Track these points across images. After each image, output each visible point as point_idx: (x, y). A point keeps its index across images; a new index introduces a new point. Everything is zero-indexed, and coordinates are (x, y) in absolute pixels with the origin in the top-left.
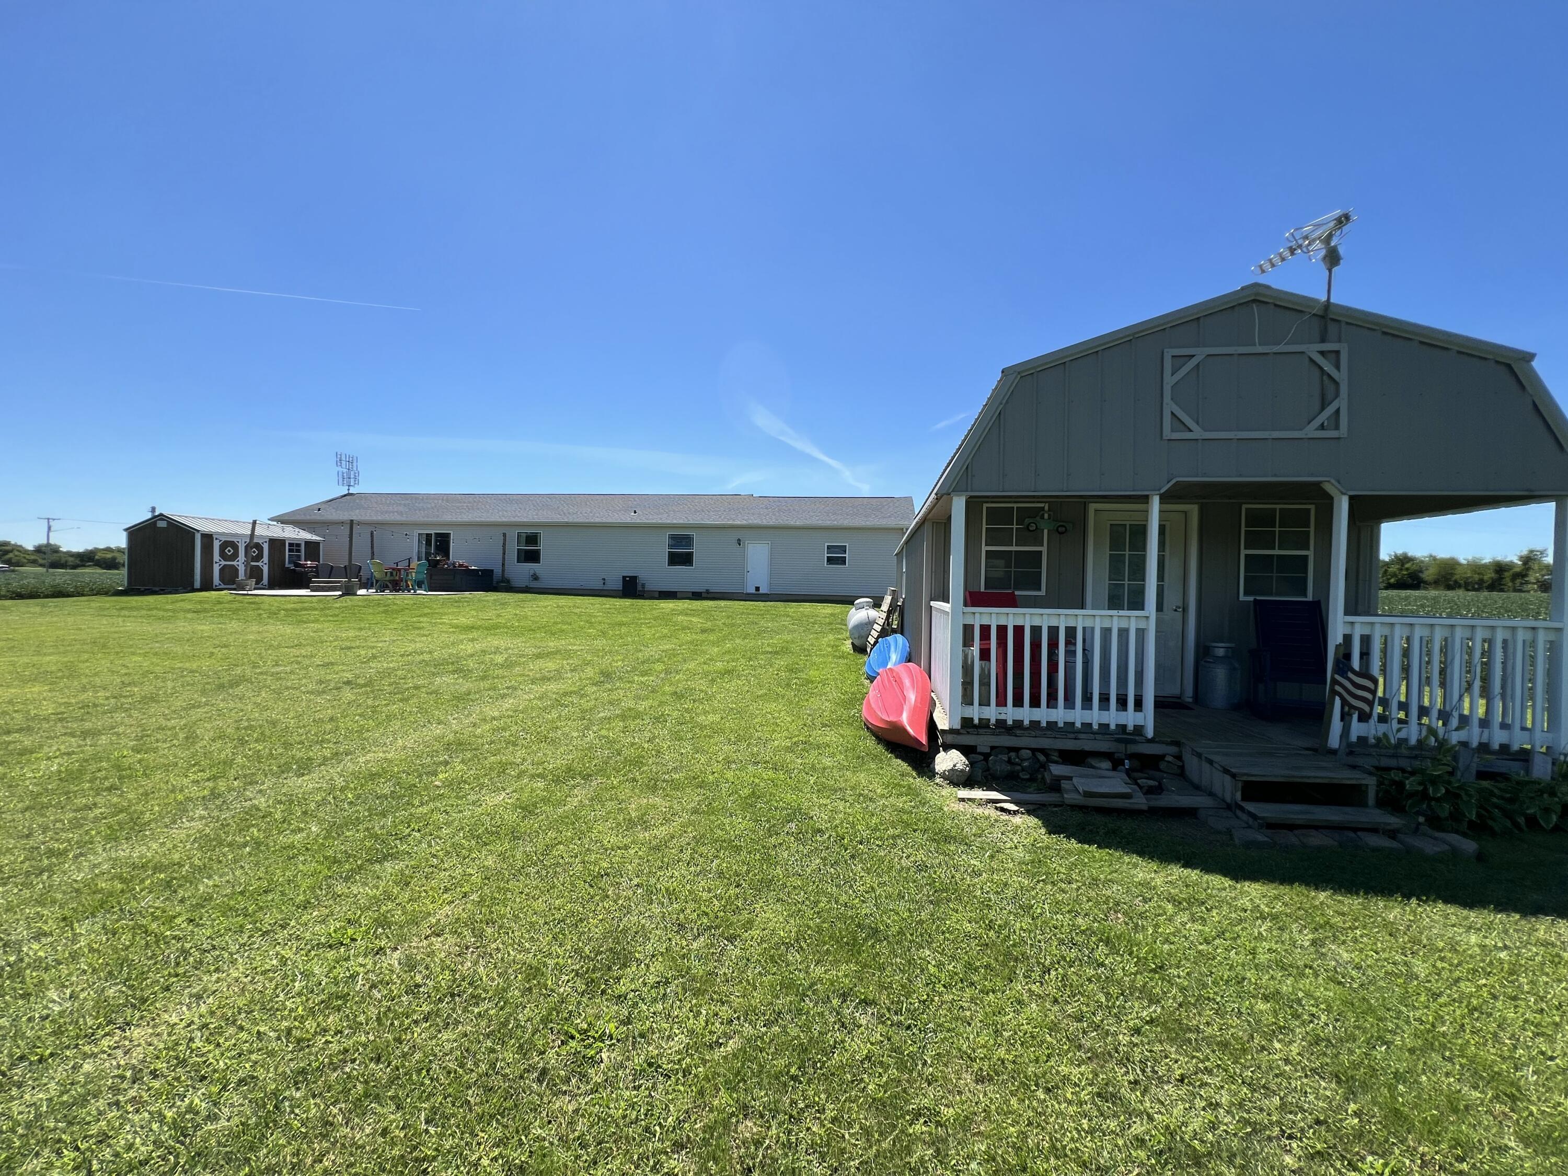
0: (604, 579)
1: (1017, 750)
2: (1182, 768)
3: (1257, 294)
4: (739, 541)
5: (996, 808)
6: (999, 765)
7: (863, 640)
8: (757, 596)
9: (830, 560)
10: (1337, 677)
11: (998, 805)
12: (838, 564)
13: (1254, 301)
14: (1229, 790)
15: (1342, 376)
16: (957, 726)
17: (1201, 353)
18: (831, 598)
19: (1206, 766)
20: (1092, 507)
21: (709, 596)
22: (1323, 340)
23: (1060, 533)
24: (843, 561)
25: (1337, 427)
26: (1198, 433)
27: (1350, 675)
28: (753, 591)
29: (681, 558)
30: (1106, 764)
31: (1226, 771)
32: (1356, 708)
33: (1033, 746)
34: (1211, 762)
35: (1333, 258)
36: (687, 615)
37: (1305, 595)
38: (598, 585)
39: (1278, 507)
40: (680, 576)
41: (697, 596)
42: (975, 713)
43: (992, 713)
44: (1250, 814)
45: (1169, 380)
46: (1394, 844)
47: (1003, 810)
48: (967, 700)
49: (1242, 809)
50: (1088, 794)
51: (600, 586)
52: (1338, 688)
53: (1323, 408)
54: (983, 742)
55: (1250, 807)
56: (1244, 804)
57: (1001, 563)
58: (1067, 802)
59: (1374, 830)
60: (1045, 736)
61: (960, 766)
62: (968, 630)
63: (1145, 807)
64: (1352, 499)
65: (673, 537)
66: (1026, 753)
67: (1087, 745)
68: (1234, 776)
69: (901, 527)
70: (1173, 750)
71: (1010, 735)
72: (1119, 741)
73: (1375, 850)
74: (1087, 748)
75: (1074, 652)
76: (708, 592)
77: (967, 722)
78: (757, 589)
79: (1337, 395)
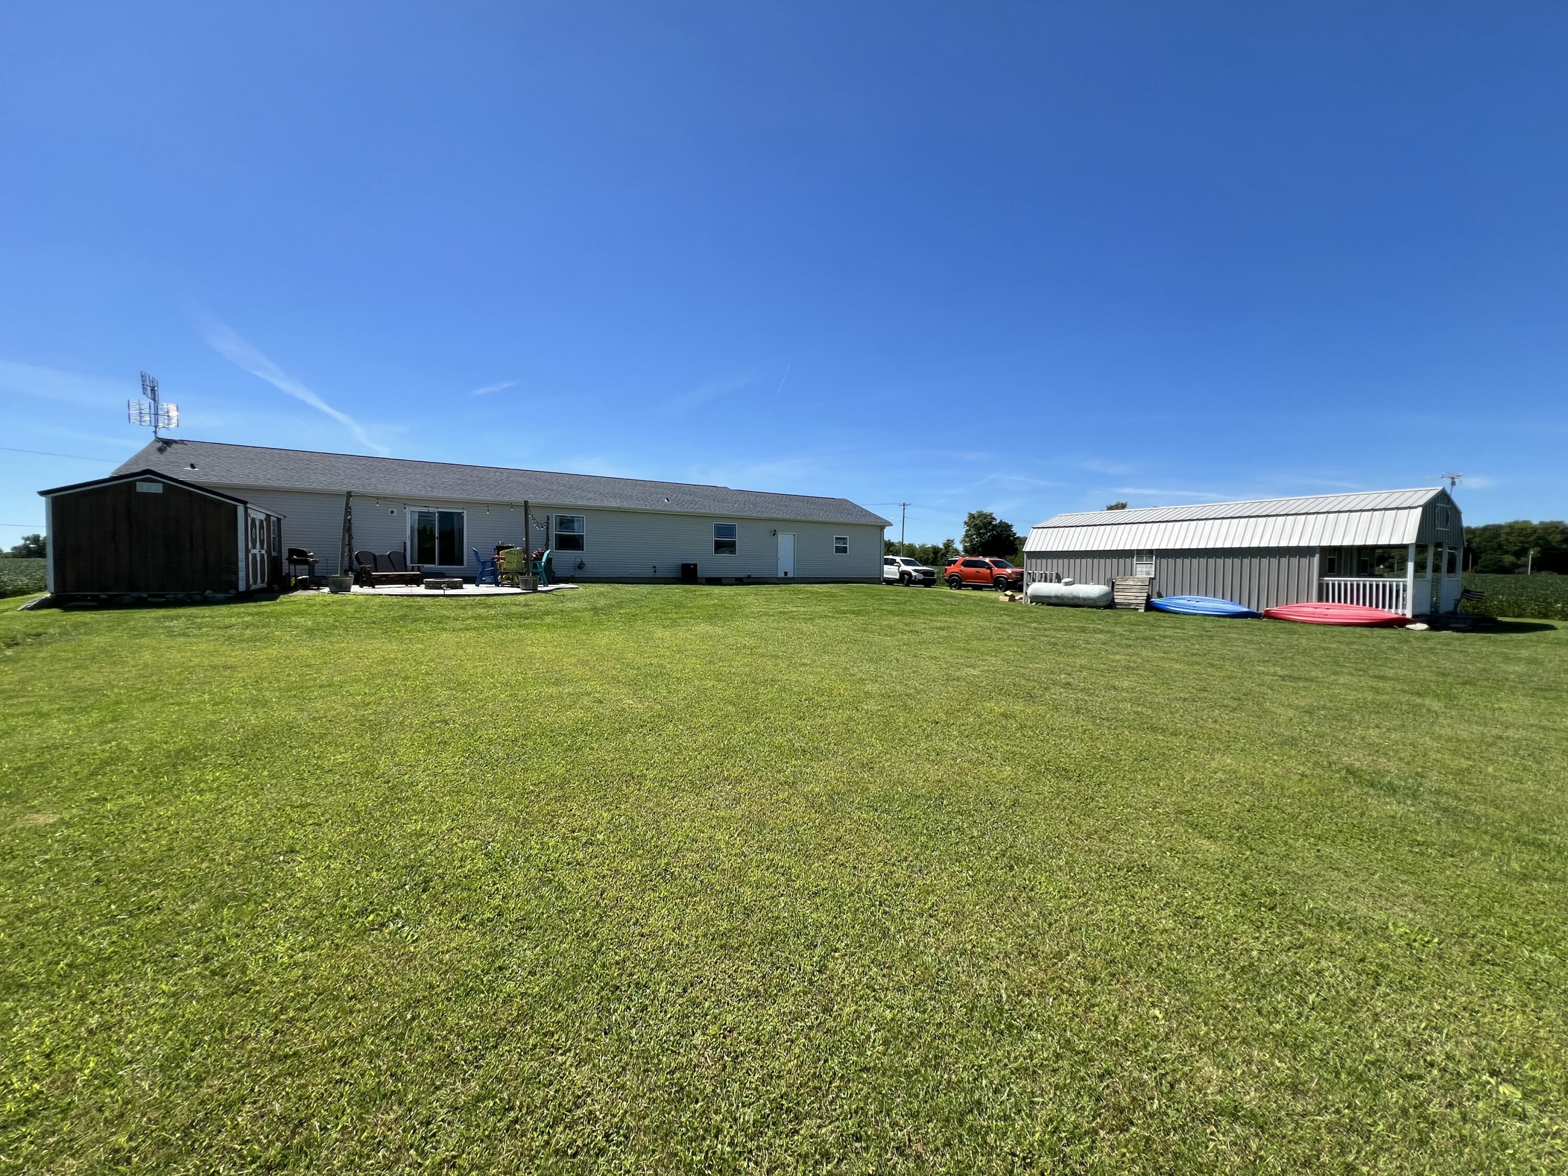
0: (654, 567)
4: (772, 532)
8: (786, 580)
9: (838, 550)
12: (842, 552)
18: (841, 580)
21: (750, 581)
24: (845, 550)
28: (783, 576)
29: (724, 546)
38: (649, 573)
40: (725, 563)
41: (739, 581)
51: (651, 574)
65: (718, 527)
76: (749, 577)
78: (786, 573)
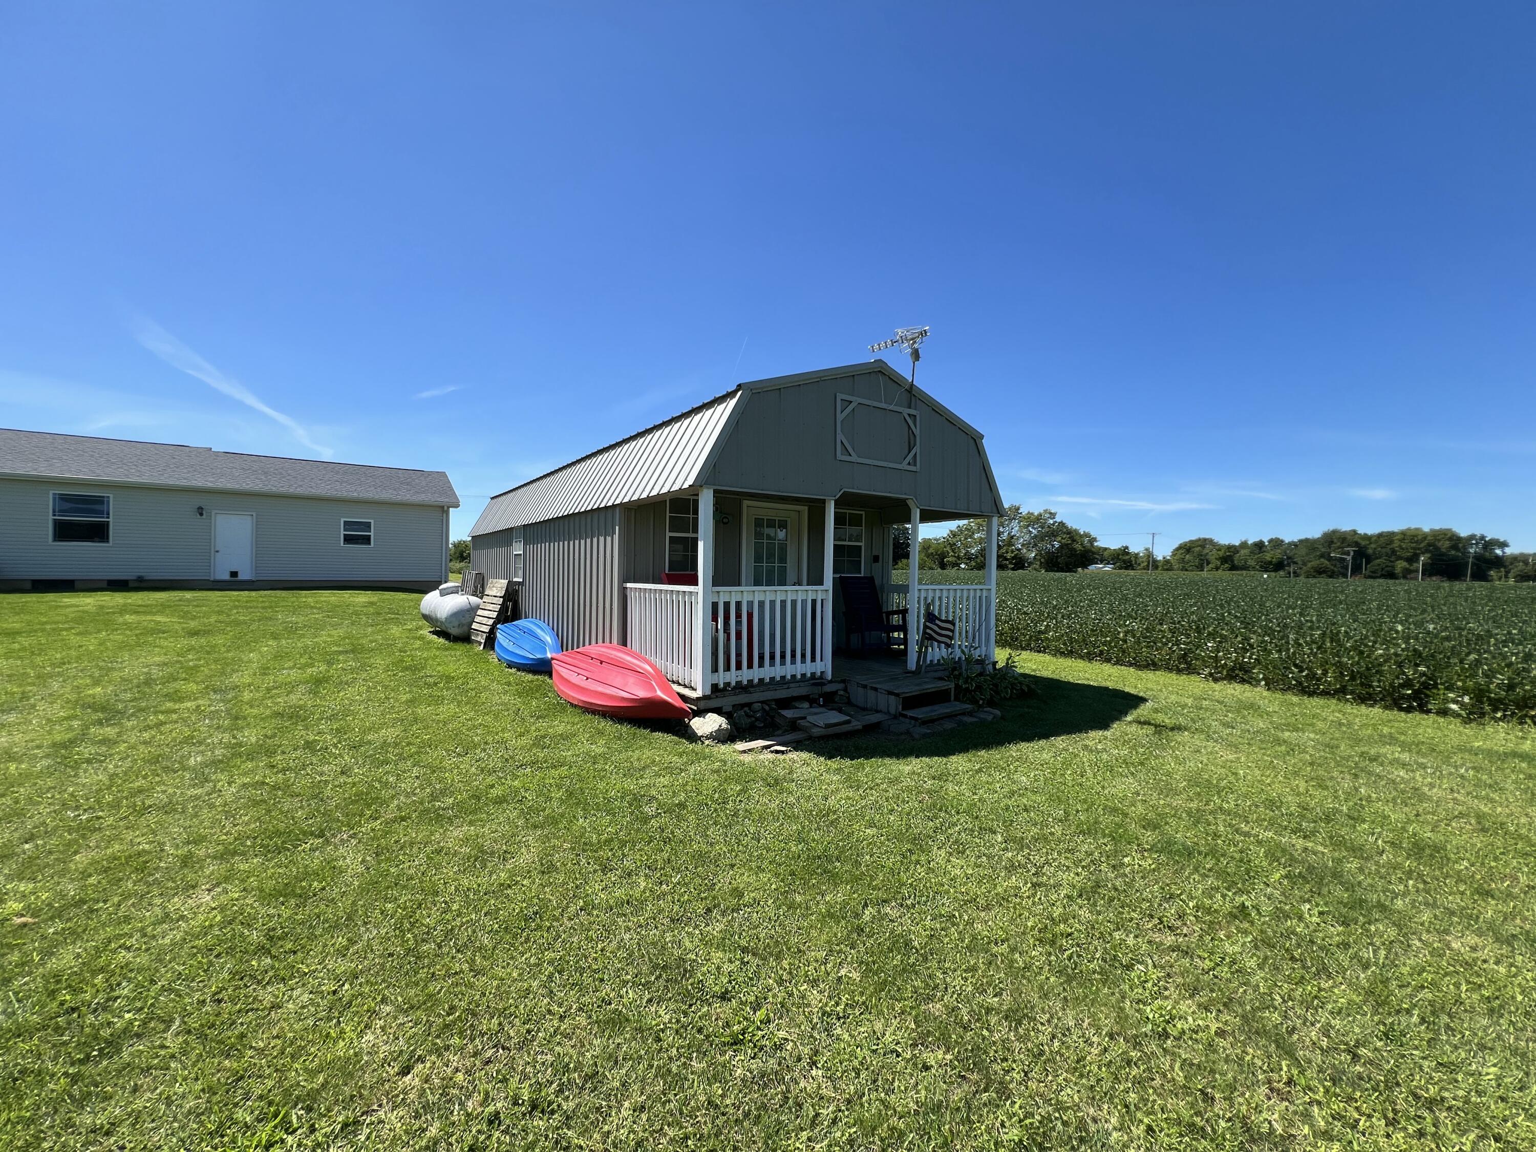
1: (749, 705)
2: (848, 698)
3: (882, 367)
4: (200, 511)
5: (772, 752)
6: (744, 722)
7: (466, 628)
8: (234, 583)
9: (348, 539)
10: (928, 624)
11: (772, 749)
12: (362, 543)
13: (880, 371)
14: (894, 704)
15: (917, 432)
16: (708, 692)
17: (856, 400)
18: (356, 584)
19: (871, 694)
20: (746, 503)
21: (143, 585)
22: (910, 407)
23: (724, 523)
24: (366, 540)
25: (915, 465)
26: (854, 458)
27: (937, 622)
28: (229, 577)
30: (806, 705)
31: (890, 693)
32: (943, 642)
33: (762, 699)
34: (876, 689)
35: (916, 355)
36: (136, 613)
37: (860, 573)
39: (848, 511)
40: (81, 558)
41: (118, 586)
42: (722, 678)
43: (733, 677)
44: (912, 718)
45: (840, 417)
46: (975, 720)
47: (777, 752)
48: (715, 670)
49: (905, 716)
50: (828, 726)
52: (928, 631)
53: (909, 452)
54: (727, 702)
55: (910, 713)
56: (904, 712)
57: (680, 547)
58: (815, 735)
59: (963, 714)
60: (769, 690)
61: (724, 726)
62: (715, 606)
63: (860, 727)
64: (921, 510)
65: (64, 498)
66: (757, 706)
67: (795, 691)
68: (897, 695)
69: (441, 504)
70: (841, 686)
71: (746, 692)
72: (814, 684)
73: (971, 723)
74: (795, 694)
75: (741, 622)
76: (140, 579)
77: (715, 687)
78: (234, 574)
79: (915, 445)
